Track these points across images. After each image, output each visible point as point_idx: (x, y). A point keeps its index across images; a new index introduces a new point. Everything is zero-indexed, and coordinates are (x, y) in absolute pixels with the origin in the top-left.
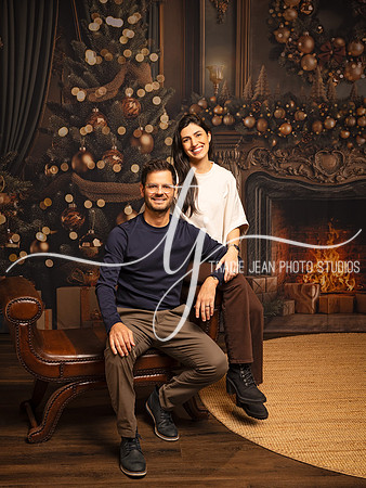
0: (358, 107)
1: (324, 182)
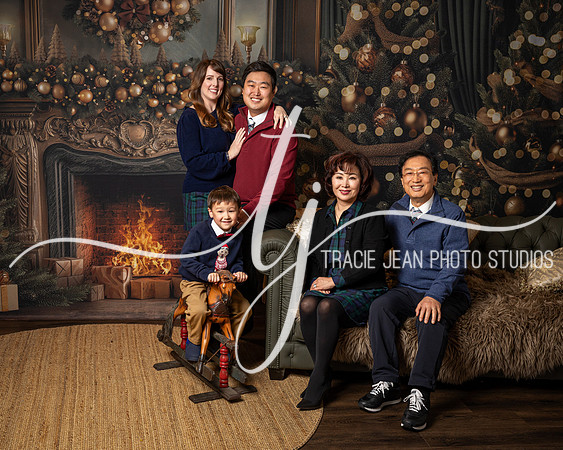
0: (166, 72)
1: (132, 155)
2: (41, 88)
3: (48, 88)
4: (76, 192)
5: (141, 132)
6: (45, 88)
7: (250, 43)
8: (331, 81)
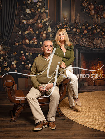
1: (96, 47)
4: (81, 57)
5: (99, 41)
6: (75, 30)
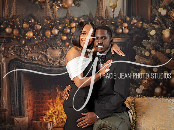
0: (71, 22)
1: (53, 64)
2: (7, 30)
3: (11, 30)
4: (24, 83)
5: (58, 53)
6: (9, 31)
7: (114, 7)
8: (157, 27)
